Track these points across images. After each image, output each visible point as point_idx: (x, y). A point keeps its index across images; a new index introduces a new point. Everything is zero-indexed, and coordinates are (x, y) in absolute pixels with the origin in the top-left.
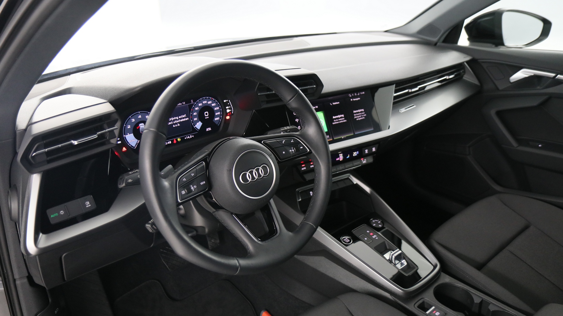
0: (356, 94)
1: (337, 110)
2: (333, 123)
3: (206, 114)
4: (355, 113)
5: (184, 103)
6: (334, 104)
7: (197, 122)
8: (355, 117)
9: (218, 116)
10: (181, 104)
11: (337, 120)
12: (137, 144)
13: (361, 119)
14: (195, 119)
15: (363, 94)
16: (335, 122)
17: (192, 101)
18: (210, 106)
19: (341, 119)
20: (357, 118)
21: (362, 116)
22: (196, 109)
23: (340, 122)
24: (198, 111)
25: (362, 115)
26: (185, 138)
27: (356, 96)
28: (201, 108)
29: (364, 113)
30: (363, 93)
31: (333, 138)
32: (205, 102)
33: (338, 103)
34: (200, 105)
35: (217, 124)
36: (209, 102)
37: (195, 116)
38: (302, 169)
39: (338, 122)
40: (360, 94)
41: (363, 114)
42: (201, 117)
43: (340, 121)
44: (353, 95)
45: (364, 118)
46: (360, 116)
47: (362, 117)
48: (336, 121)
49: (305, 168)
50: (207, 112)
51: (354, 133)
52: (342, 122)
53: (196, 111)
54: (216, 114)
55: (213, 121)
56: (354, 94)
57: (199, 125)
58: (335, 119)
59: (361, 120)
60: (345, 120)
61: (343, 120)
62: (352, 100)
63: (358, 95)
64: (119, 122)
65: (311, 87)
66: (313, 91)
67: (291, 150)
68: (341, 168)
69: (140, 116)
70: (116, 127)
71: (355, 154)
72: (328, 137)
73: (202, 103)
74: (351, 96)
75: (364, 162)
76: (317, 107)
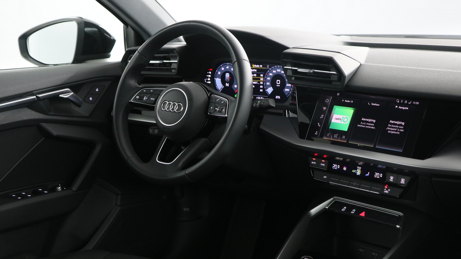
0: (406, 102)
2: (358, 126)
3: (278, 82)
4: (391, 124)
5: (261, 66)
6: (372, 104)
7: (269, 86)
8: (388, 128)
9: (288, 87)
10: (259, 66)
11: (365, 123)
12: (221, 88)
13: (394, 132)
14: (268, 84)
15: (416, 105)
16: (361, 124)
17: (268, 66)
18: (282, 76)
19: (370, 124)
20: (390, 130)
21: (398, 130)
22: (271, 74)
23: (367, 127)
24: (272, 77)
25: (399, 128)
26: (257, 98)
27: (406, 104)
28: (275, 75)
29: (403, 127)
30: (418, 103)
31: (348, 141)
32: (279, 70)
33: (378, 105)
34: (274, 72)
35: (286, 95)
36: (282, 73)
37: (268, 81)
38: (312, 163)
39: (364, 126)
40: (412, 103)
41: (400, 129)
42: (273, 84)
43: (368, 125)
44: (402, 101)
45: (398, 133)
46: (396, 130)
47: (397, 131)
48: (363, 124)
49: (315, 163)
50: (279, 81)
51: (375, 146)
52: (369, 127)
53: (270, 76)
54: (287, 85)
55: (284, 90)
56: (403, 102)
57: (270, 90)
58: (363, 121)
59: (393, 134)
60: (373, 126)
61: (371, 126)
62: (397, 107)
63: (409, 103)
64: (178, 58)
65: (330, 72)
66: (336, 78)
67: (216, 109)
68: (355, 184)
69: (228, 67)
70: (176, 61)
71: (377, 175)
72: (344, 137)
73: (276, 71)
74: (398, 102)
75: (386, 192)
76: (352, 102)
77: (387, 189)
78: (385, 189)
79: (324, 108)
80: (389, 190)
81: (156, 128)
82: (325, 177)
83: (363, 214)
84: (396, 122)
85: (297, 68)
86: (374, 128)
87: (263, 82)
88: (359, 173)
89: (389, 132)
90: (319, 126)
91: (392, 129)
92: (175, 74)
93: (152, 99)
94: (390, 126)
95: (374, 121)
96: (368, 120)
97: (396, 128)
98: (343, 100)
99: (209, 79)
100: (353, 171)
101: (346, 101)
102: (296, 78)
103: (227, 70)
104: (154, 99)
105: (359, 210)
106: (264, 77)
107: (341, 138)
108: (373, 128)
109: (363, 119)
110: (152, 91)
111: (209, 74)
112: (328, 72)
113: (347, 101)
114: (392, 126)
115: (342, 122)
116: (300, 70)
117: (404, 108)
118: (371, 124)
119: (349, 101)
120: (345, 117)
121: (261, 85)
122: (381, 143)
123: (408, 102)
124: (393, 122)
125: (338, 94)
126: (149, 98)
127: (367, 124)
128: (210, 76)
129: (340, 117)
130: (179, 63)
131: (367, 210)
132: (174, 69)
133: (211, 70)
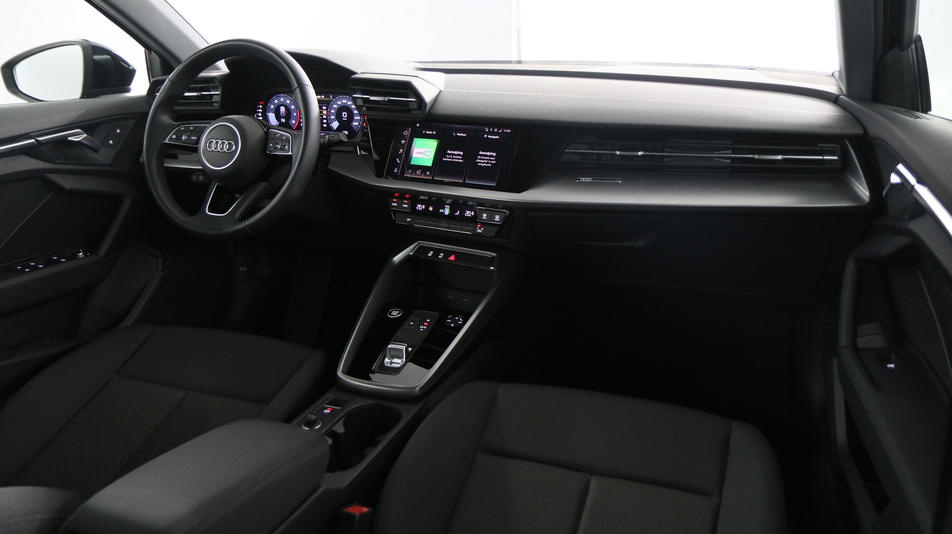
0: (496, 130)
1: (457, 144)
2: (444, 159)
3: (345, 115)
4: (481, 155)
5: (323, 97)
6: (458, 134)
7: (333, 120)
8: (478, 160)
9: (357, 121)
10: (320, 97)
11: (451, 157)
12: (276, 124)
13: (485, 165)
14: (333, 117)
15: (507, 133)
16: (447, 158)
17: (331, 96)
18: (349, 106)
19: (457, 157)
20: (480, 163)
21: (490, 162)
22: (335, 106)
23: (454, 160)
24: (337, 109)
25: (489, 160)
27: (496, 132)
28: (339, 106)
29: (494, 159)
30: (509, 131)
31: (433, 178)
32: (344, 101)
33: (465, 135)
34: (339, 103)
35: (355, 129)
36: (350, 103)
37: (333, 114)
38: (393, 204)
39: (451, 160)
40: (503, 130)
41: (492, 160)
42: (339, 117)
43: (455, 159)
44: (491, 130)
45: (490, 165)
46: (486, 161)
47: (488, 163)
49: (396, 204)
50: (346, 113)
51: (464, 181)
53: (334, 109)
54: (356, 118)
55: (352, 124)
56: (493, 130)
57: (335, 125)
58: (450, 154)
60: (461, 159)
61: (459, 159)
62: (486, 136)
63: (500, 131)
64: (220, 89)
65: (409, 99)
66: (415, 106)
67: (277, 146)
68: (443, 224)
69: (282, 100)
70: (219, 93)
71: (468, 213)
72: (428, 173)
73: (342, 102)
74: (487, 130)
75: (480, 231)
76: (435, 133)
77: (480, 229)
78: (478, 228)
79: (402, 141)
80: (482, 229)
81: (200, 175)
82: (408, 220)
83: (452, 258)
84: (486, 153)
85: (368, 97)
86: (462, 161)
87: (327, 116)
88: (447, 212)
89: (479, 164)
90: (399, 162)
91: (482, 161)
92: (217, 108)
93: (193, 138)
94: (480, 157)
95: (462, 153)
96: (454, 152)
97: (487, 160)
98: (424, 132)
99: (260, 115)
100: (440, 211)
101: (427, 132)
102: (368, 108)
103: (281, 103)
104: (195, 138)
105: (448, 253)
106: (327, 109)
107: (425, 174)
108: (460, 161)
109: (448, 152)
110: (192, 128)
111: (260, 109)
112: (406, 99)
113: (429, 133)
114: (482, 158)
115: (425, 157)
116: (372, 98)
117: (494, 137)
118: (459, 157)
119: (431, 132)
120: (427, 150)
121: (325, 119)
122: (471, 178)
123: (498, 131)
124: (483, 153)
125: (418, 125)
126: (189, 137)
127: (454, 157)
128: (261, 110)
129: (422, 150)
130: (223, 95)
131: (457, 254)
132: (217, 102)
133: (262, 103)
